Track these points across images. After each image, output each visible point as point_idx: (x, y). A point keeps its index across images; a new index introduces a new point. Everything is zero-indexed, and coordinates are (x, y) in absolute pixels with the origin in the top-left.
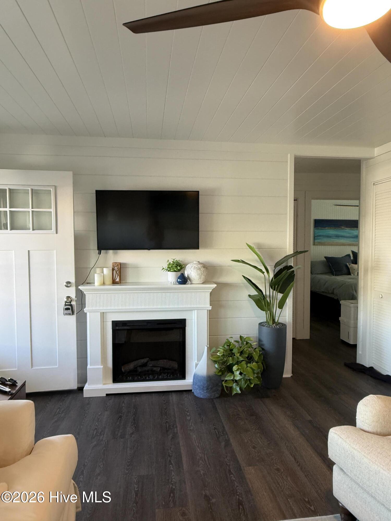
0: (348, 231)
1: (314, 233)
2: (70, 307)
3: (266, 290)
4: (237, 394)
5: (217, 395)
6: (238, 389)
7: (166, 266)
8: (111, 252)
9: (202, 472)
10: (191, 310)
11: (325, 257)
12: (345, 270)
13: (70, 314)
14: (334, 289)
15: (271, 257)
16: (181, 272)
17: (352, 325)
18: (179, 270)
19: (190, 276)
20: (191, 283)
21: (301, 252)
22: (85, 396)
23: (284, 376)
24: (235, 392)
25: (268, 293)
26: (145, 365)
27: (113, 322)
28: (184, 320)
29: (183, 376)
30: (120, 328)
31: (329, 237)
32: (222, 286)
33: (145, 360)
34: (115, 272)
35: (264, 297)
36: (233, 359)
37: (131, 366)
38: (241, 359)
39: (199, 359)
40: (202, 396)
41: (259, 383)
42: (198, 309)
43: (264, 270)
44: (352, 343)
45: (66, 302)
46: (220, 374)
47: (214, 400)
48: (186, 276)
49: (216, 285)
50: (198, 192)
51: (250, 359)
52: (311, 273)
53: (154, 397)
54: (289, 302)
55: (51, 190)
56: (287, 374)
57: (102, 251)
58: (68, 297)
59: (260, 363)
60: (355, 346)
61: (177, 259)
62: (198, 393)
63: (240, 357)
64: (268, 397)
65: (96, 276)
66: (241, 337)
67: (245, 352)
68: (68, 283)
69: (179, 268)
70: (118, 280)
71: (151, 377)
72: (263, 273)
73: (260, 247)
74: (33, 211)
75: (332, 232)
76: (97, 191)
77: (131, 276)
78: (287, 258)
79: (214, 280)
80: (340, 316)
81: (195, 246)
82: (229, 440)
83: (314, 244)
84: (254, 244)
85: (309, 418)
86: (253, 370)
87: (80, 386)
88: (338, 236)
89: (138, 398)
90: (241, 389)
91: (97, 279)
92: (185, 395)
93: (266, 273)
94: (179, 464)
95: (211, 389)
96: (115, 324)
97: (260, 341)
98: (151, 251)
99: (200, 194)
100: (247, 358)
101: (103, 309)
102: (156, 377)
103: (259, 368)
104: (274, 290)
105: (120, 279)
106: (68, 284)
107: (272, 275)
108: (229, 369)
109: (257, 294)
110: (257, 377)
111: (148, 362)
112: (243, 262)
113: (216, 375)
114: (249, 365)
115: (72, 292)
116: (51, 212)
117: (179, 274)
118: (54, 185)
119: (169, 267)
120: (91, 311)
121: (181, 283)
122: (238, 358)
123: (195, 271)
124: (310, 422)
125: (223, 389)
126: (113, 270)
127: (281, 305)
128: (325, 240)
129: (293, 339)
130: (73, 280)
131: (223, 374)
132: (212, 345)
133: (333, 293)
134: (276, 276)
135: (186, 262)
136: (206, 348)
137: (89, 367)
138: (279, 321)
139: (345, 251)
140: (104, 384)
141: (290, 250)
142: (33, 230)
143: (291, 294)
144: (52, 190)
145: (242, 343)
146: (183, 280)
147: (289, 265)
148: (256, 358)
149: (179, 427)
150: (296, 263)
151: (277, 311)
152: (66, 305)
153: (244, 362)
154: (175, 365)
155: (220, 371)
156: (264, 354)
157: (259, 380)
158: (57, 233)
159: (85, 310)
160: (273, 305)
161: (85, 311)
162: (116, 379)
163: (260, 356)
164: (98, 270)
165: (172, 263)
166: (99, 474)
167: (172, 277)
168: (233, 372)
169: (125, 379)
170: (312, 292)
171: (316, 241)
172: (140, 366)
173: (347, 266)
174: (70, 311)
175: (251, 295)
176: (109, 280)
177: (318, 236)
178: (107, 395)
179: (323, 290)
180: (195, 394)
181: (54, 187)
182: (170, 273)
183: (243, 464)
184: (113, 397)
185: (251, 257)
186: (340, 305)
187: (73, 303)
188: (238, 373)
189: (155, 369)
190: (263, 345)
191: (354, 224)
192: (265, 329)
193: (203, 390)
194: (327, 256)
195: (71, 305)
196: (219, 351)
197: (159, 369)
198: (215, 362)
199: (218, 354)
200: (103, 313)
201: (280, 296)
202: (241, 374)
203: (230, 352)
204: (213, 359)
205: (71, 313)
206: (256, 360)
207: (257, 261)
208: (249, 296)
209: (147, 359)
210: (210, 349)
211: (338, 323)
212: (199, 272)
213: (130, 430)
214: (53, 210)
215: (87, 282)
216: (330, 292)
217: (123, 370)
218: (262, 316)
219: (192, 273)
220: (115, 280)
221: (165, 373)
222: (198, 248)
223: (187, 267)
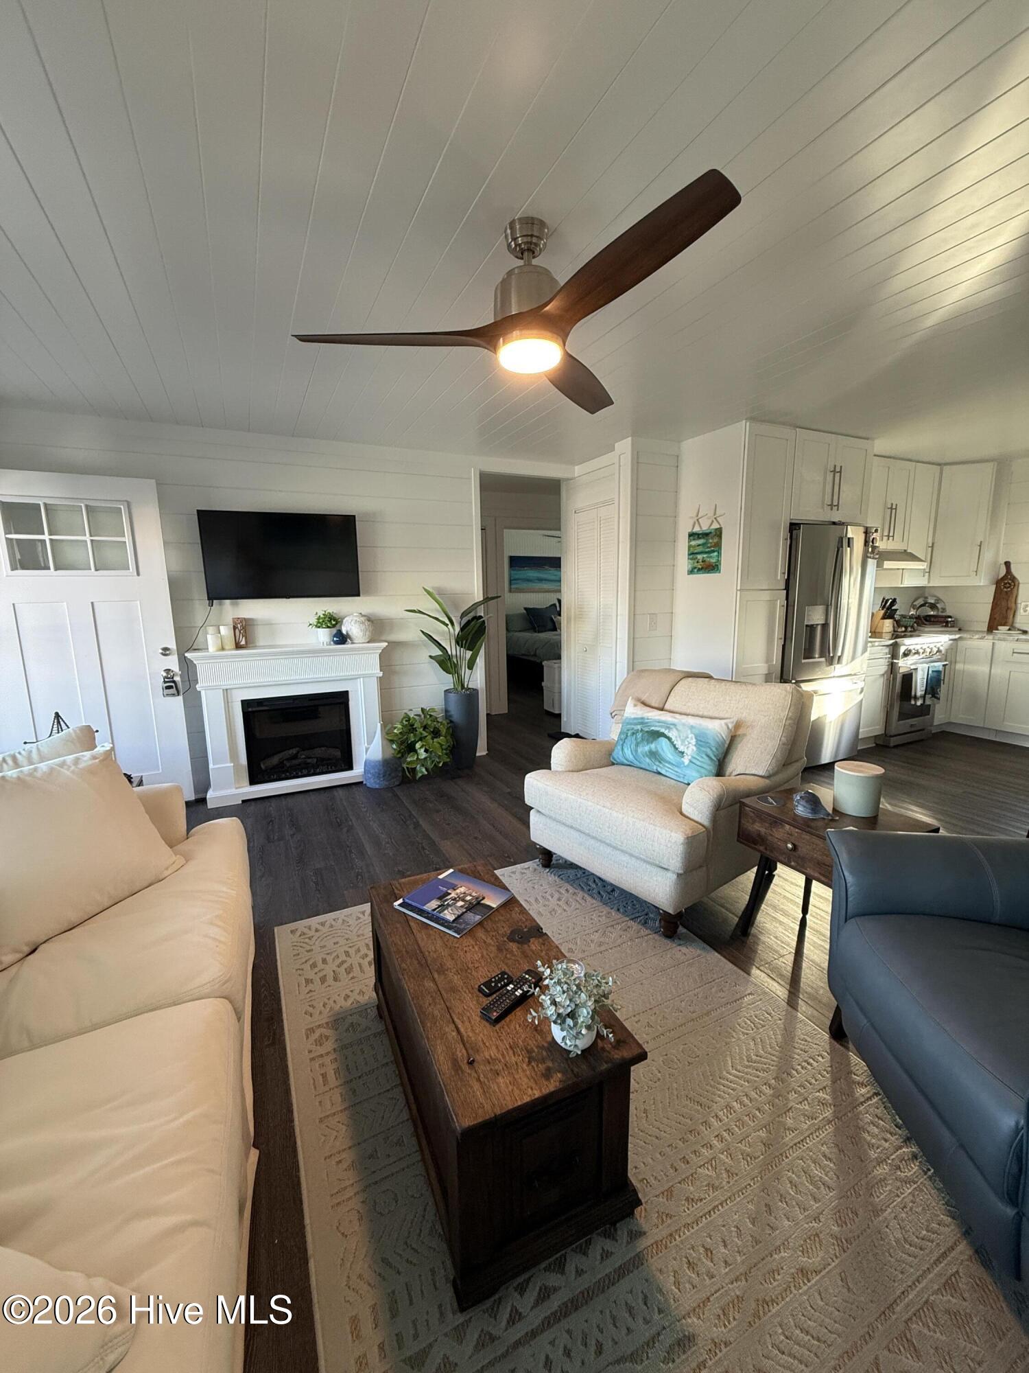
0: (549, 573)
1: (510, 575)
2: (173, 684)
3: (452, 649)
4: (423, 776)
5: (397, 783)
6: (424, 770)
7: (314, 621)
8: (228, 602)
9: (391, 854)
10: (354, 678)
11: (525, 609)
12: (550, 625)
13: (174, 695)
14: (536, 650)
15: (456, 606)
16: (338, 627)
17: (556, 690)
18: (334, 626)
19: (350, 633)
20: (352, 643)
21: (493, 598)
22: (209, 807)
23: (478, 754)
24: (420, 775)
25: (454, 653)
26: (295, 757)
27: (243, 702)
28: (347, 692)
29: (350, 767)
30: (254, 709)
31: (528, 580)
32: (393, 646)
33: (294, 751)
34: (237, 631)
35: (450, 658)
36: (415, 735)
37: (275, 760)
38: (425, 734)
39: (370, 742)
40: (377, 786)
41: (448, 760)
42: (364, 676)
43: (447, 622)
44: (557, 712)
45: (165, 678)
46: (399, 755)
47: (395, 789)
48: (344, 632)
49: (386, 644)
50: (354, 516)
51: (436, 733)
52: (507, 629)
53: (313, 796)
54: (480, 662)
55: (120, 508)
56: (482, 751)
57: (215, 601)
58: (168, 671)
59: (449, 737)
60: (559, 716)
61: (330, 611)
62: (372, 783)
63: (424, 732)
64: (459, 777)
65: (209, 637)
66: (422, 709)
67: (430, 726)
68: (165, 649)
69: (334, 623)
70: (243, 643)
71: (305, 772)
72: (447, 625)
73: (441, 592)
74: (92, 541)
75: (532, 573)
76: (198, 511)
77: (261, 637)
78: (477, 605)
79: (383, 639)
80: (543, 681)
81: (354, 591)
82: (418, 822)
83: (510, 591)
84: (433, 588)
85: (509, 790)
86: (441, 745)
87: (200, 796)
88: (541, 580)
89: (290, 800)
90: (427, 770)
91: (212, 642)
92: (355, 788)
93: (450, 626)
94: (362, 853)
95: (390, 775)
96: (246, 704)
97: (446, 711)
98: (291, 599)
99: (357, 519)
100: (433, 732)
101: (227, 684)
102: (312, 771)
103: (447, 742)
104: (462, 647)
105: (246, 642)
106: (166, 651)
107: (457, 629)
108: (411, 749)
109: (441, 653)
110: (446, 754)
111: (298, 752)
112: (420, 612)
113: (395, 757)
114: (435, 740)
115: (173, 663)
116: (125, 542)
117: (334, 631)
118: (125, 499)
119: (319, 622)
120: (207, 689)
121: (337, 643)
122: (421, 734)
123: (357, 625)
124: (509, 793)
125: (404, 776)
126: (235, 628)
127: (471, 665)
128: (524, 585)
129: (488, 715)
130: (173, 645)
131: (403, 756)
132: (386, 721)
133: (535, 655)
134: (462, 629)
135: (342, 614)
136: (379, 725)
137: (211, 766)
138: (470, 686)
139: (550, 599)
140: (236, 788)
141: (478, 596)
142: (96, 570)
143: (482, 652)
144: (122, 507)
145: (425, 717)
146: (342, 639)
147: (478, 615)
148: (444, 731)
149: (354, 820)
150: (486, 612)
151: (465, 673)
152: (165, 682)
153: (429, 737)
154: (338, 753)
155: (399, 752)
156: (453, 728)
157: (449, 757)
158: (138, 574)
159: (198, 687)
160: (461, 667)
161: (198, 689)
162: (253, 781)
163: (448, 729)
164: (211, 630)
165: (322, 616)
166: (262, 876)
167: (324, 635)
168: (415, 751)
169: (266, 778)
170: (508, 656)
171: (513, 586)
172: (287, 759)
173: (552, 620)
174: (173, 691)
175: (433, 655)
176: (230, 643)
177: (515, 580)
178: (243, 801)
179: (523, 652)
180: (368, 785)
181: (126, 504)
182: (320, 630)
183: (437, 839)
184: (253, 803)
185: (430, 606)
186: (542, 667)
187: (177, 679)
188: (422, 750)
189: (309, 761)
190: (451, 716)
191: (555, 563)
192: (452, 696)
193: (378, 777)
194: (526, 606)
195: (174, 682)
196: (395, 728)
197: (315, 760)
198: (392, 741)
199: (395, 731)
200: (227, 690)
201: (469, 654)
202: (426, 751)
203: (410, 727)
204: (389, 738)
205: (176, 692)
206: (444, 733)
207: (437, 611)
208: (431, 657)
209: (297, 749)
210: (384, 726)
211: (541, 690)
212: (363, 627)
213: (288, 831)
214: (127, 539)
215: (194, 647)
216: (532, 653)
217: (263, 766)
218: (448, 681)
219: (353, 628)
220: (239, 643)
221: (323, 765)
222: (358, 595)
223: (344, 621)
